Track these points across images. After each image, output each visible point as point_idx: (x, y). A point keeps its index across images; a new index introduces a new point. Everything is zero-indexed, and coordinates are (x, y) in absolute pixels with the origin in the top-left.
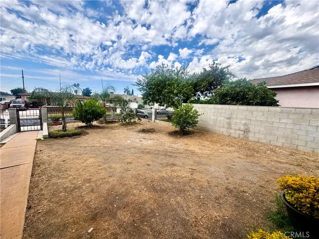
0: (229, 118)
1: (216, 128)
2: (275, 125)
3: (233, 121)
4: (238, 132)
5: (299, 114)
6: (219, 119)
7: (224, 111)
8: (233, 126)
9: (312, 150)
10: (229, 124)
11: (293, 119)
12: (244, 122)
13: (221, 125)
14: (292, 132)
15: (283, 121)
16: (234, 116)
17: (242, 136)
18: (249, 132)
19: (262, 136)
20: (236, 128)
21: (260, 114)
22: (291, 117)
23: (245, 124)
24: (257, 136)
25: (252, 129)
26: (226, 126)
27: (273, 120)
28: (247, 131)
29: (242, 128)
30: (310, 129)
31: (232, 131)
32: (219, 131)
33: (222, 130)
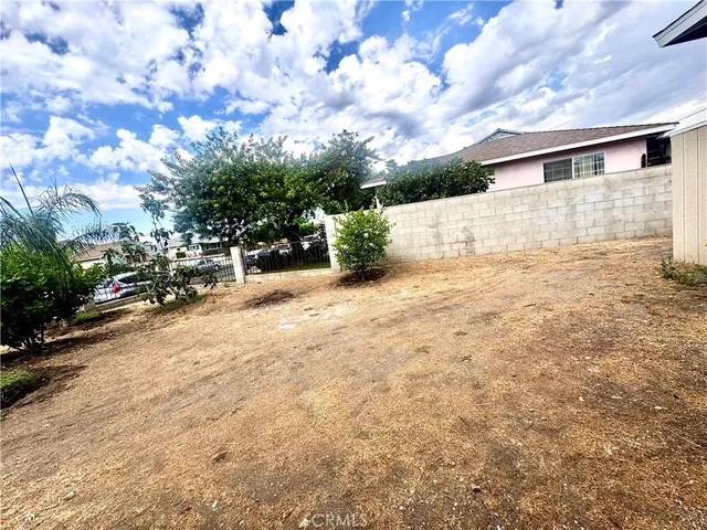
0: (436, 226)
1: (415, 251)
2: (509, 218)
3: (443, 230)
4: (455, 247)
5: (534, 194)
6: (416, 231)
7: (422, 214)
8: (446, 239)
9: (557, 242)
10: (438, 236)
11: (529, 204)
12: (462, 225)
13: (423, 242)
14: (532, 224)
15: (517, 210)
16: (443, 219)
17: (463, 252)
18: (474, 240)
19: (494, 243)
20: (451, 240)
21: (485, 206)
22: (525, 201)
23: (465, 229)
24: (488, 243)
25: (477, 233)
26: (433, 241)
27: (504, 212)
28: (470, 241)
29: (462, 237)
30: (550, 213)
31: (446, 248)
32: (421, 255)
33: (426, 251)
